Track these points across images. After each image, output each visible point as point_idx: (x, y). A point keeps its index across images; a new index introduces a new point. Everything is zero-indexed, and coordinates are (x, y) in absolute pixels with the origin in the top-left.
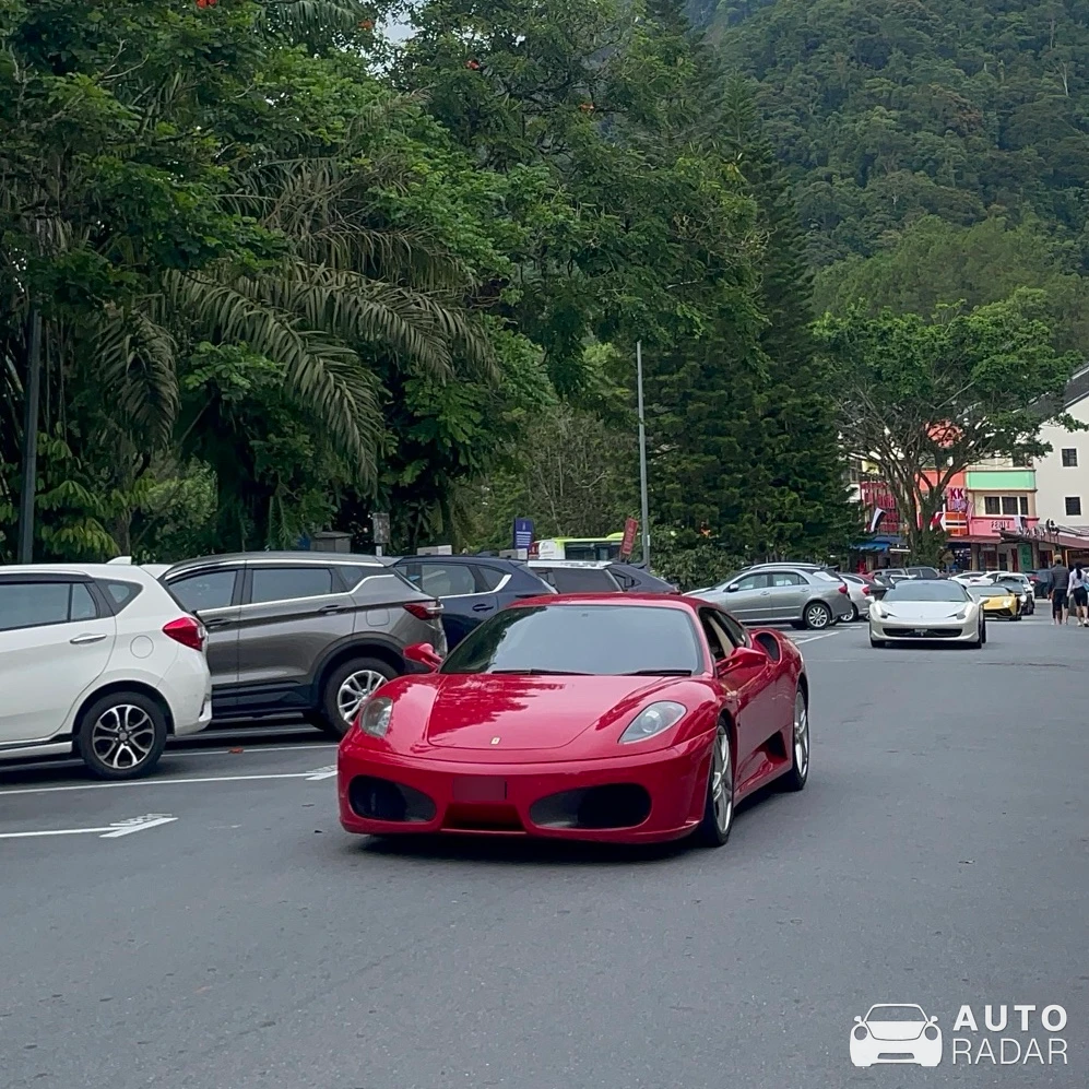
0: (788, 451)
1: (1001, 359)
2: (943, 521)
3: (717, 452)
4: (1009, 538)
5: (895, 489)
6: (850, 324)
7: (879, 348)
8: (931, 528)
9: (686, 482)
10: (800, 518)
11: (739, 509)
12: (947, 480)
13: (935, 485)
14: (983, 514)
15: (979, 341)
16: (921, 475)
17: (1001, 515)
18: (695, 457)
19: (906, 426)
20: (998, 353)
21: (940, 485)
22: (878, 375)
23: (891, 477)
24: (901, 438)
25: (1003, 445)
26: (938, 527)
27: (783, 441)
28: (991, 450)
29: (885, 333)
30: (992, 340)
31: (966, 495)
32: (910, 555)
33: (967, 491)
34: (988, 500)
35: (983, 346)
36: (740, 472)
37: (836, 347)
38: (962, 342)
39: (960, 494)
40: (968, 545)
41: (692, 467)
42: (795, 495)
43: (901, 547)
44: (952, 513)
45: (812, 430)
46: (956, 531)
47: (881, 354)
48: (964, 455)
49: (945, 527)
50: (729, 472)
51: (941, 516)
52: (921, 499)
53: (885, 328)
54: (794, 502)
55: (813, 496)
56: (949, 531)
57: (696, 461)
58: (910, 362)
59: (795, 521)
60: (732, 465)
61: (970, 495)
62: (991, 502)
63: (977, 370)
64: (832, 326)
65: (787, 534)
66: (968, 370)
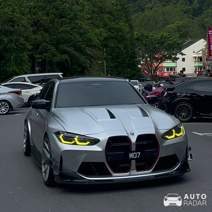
0: (129, 61)
1: (169, 42)
2: (158, 73)
3: (117, 62)
4: (171, 76)
5: (148, 67)
6: (140, 34)
7: (146, 40)
8: (155, 74)
9: (112, 68)
10: (130, 73)
11: (121, 72)
12: (159, 65)
13: (156, 66)
14: (166, 71)
15: (165, 38)
16: (153, 64)
17: (169, 72)
18: (113, 63)
19: (151, 54)
20: (169, 41)
21: (157, 66)
22: (146, 45)
23: (147, 64)
24: (149, 57)
25: (170, 58)
26: (157, 74)
27: (128, 59)
28: (168, 59)
29: (147, 36)
30: (168, 38)
31: (162, 67)
32: (150, 80)
33: (163, 67)
34: (167, 68)
35: (166, 39)
36: (121, 66)
37: (137, 39)
38: (162, 39)
39: (161, 67)
40: (162, 78)
41: (113, 65)
42: (130, 69)
43: (149, 78)
44: (160, 71)
45: (134, 56)
46: (160, 75)
47: (146, 41)
48: (162, 60)
49: (158, 74)
50: (119, 66)
51: (157, 72)
52: (153, 69)
53: (147, 35)
54: (130, 71)
55: (133, 69)
56: (159, 75)
57: (114, 64)
58: (152, 43)
59: (130, 74)
60: (120, 65)
61: (163, 68)
63: (165, 44)
64: (137, 35)
65: (128, 76)
66: (163, 44)
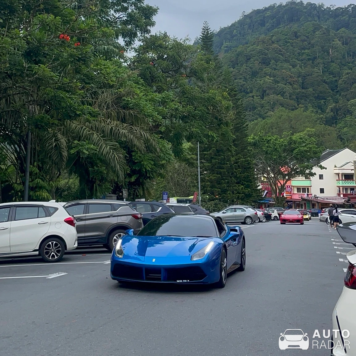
0: (240, 173)
1: (302, 148)
2: (285, 195)
3: (220, 174)
4: (303, 199)
5: (271, 185)
6: (259, 138)
7: (267, 145)
8: (281, 196)
9: (211, 182)
10: (244, 193)
11: (227, 190)
12: (286, 183)
13: (282, 184)
14: (296, 193)
15: (296, 143)
16: (278, 181)
17: (301, 193)
19: (274, 167)
21: (284, 184)
22: (267, 152)
23: (270, 182)
24: (273, 171)
25: (302, 173)
26: (283, 196)
27: (239, 171)
28: (299, 175)
29: (269, 141)
30: (300, 143)
31: (291, 187)
32: (275, 204)
33: (292, 186)
34: (298, 189)
35: (297, 145)
36: (227, 179)
37: (255, 144)
38: (291, 143)
39: (289, 187)
40: (292, 201)
41: (213, 178)
42: (242, 186)
43: (273, 202)
44: (287, 192)
45: (247, 168)
46: (288, 197)
47: (267, 147)
48: (291, 176)
49: (285, 196)
50: (224, 180)
51: (284, 193)
52: (278, 188)
53: (269, 139)
54: (242, 189)
55: (247, 187)
56: (286, 197)
57: (214, 176)
58: (276, 149)
59: (242, 194)
60: (224, 178)
61: (292, 187)
62: (299, 189)
63: (295, 152)
64: (254, 139)
65: (240, 197)
66: (292, 152)
